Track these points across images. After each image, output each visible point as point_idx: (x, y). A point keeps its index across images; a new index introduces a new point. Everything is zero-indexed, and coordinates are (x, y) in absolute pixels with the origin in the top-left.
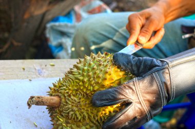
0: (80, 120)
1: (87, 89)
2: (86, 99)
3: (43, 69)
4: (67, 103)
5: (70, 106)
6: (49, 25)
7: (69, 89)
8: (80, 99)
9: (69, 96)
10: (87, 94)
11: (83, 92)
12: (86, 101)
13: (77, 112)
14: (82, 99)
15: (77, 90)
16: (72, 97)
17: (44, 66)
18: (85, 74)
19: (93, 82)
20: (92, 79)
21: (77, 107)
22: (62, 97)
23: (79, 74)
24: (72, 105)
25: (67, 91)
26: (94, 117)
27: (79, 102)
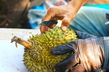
0: (39, 61)
1: (50, 45)
2: (47, 50)
3: (24, 35)
4: (35, 48)
5: (36, 50)
6: (30, 11)
7: (39, 41)
8: (43, 48)
9: (38, 45)
10: (48, 48)
11: (47, 45)
12: (46, 51)
13: (39, 56)
14: (44, 49)
15: (43, 43)
16: (39, 46)
17: (25, 33)
18: (52, 36)
19: (55, 42)
20: (55, 40)
21: (40, 52)
22: (34, 44)
23: (49, 34)
24: (37, 50)
25: (38, 41)
26: (48, 62)
27: (42, 50)
